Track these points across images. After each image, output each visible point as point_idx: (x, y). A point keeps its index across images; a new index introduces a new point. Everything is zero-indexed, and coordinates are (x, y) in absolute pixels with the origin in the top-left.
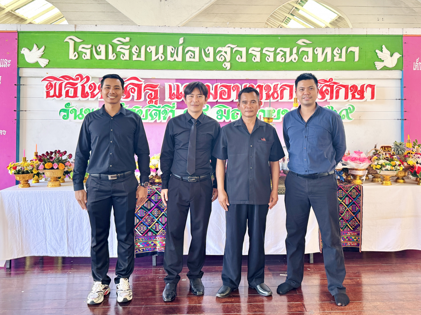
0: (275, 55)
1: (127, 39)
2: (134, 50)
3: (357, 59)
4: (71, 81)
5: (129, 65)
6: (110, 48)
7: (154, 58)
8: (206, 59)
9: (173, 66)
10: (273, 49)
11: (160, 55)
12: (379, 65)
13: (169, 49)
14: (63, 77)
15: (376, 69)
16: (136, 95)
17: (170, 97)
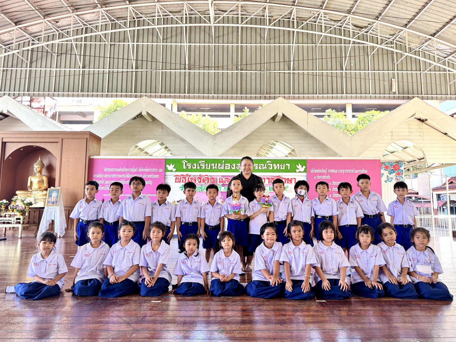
0: (258, 167)
1: (204, 161)
2: (206, 165)
3: (289, 168)
4: (184, 177)
5: (205, 170)
6: (198, 164)
7: (214, 168)
8: (233, 168)
9: (221, 171)
10: (257, 164)
11: (216, 167)
12: (297, 171)
13: (219, 165)
14: (181, 175)
15: (296, 172)
16: (207, 181)
17: (219, 182)
